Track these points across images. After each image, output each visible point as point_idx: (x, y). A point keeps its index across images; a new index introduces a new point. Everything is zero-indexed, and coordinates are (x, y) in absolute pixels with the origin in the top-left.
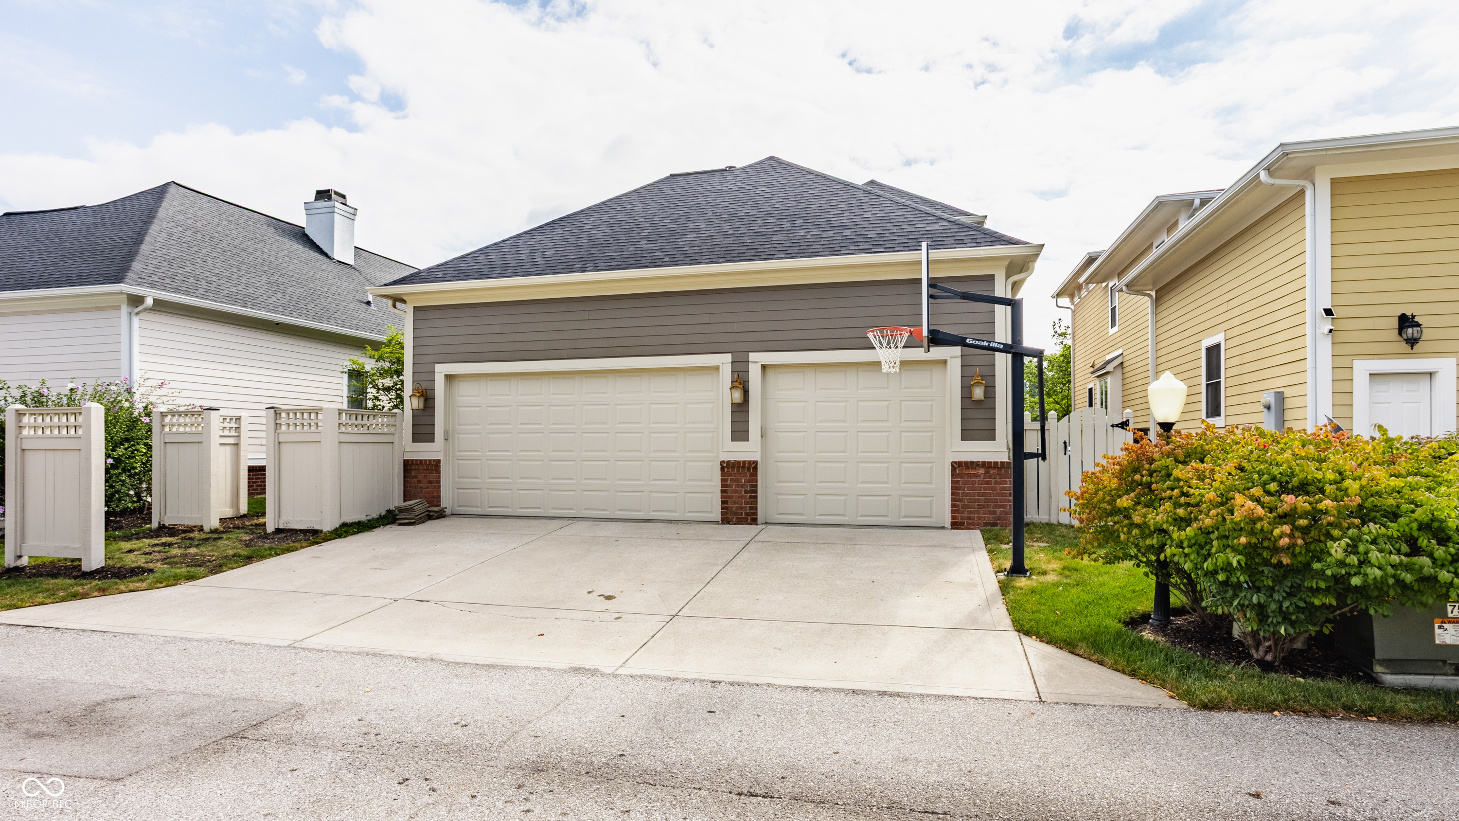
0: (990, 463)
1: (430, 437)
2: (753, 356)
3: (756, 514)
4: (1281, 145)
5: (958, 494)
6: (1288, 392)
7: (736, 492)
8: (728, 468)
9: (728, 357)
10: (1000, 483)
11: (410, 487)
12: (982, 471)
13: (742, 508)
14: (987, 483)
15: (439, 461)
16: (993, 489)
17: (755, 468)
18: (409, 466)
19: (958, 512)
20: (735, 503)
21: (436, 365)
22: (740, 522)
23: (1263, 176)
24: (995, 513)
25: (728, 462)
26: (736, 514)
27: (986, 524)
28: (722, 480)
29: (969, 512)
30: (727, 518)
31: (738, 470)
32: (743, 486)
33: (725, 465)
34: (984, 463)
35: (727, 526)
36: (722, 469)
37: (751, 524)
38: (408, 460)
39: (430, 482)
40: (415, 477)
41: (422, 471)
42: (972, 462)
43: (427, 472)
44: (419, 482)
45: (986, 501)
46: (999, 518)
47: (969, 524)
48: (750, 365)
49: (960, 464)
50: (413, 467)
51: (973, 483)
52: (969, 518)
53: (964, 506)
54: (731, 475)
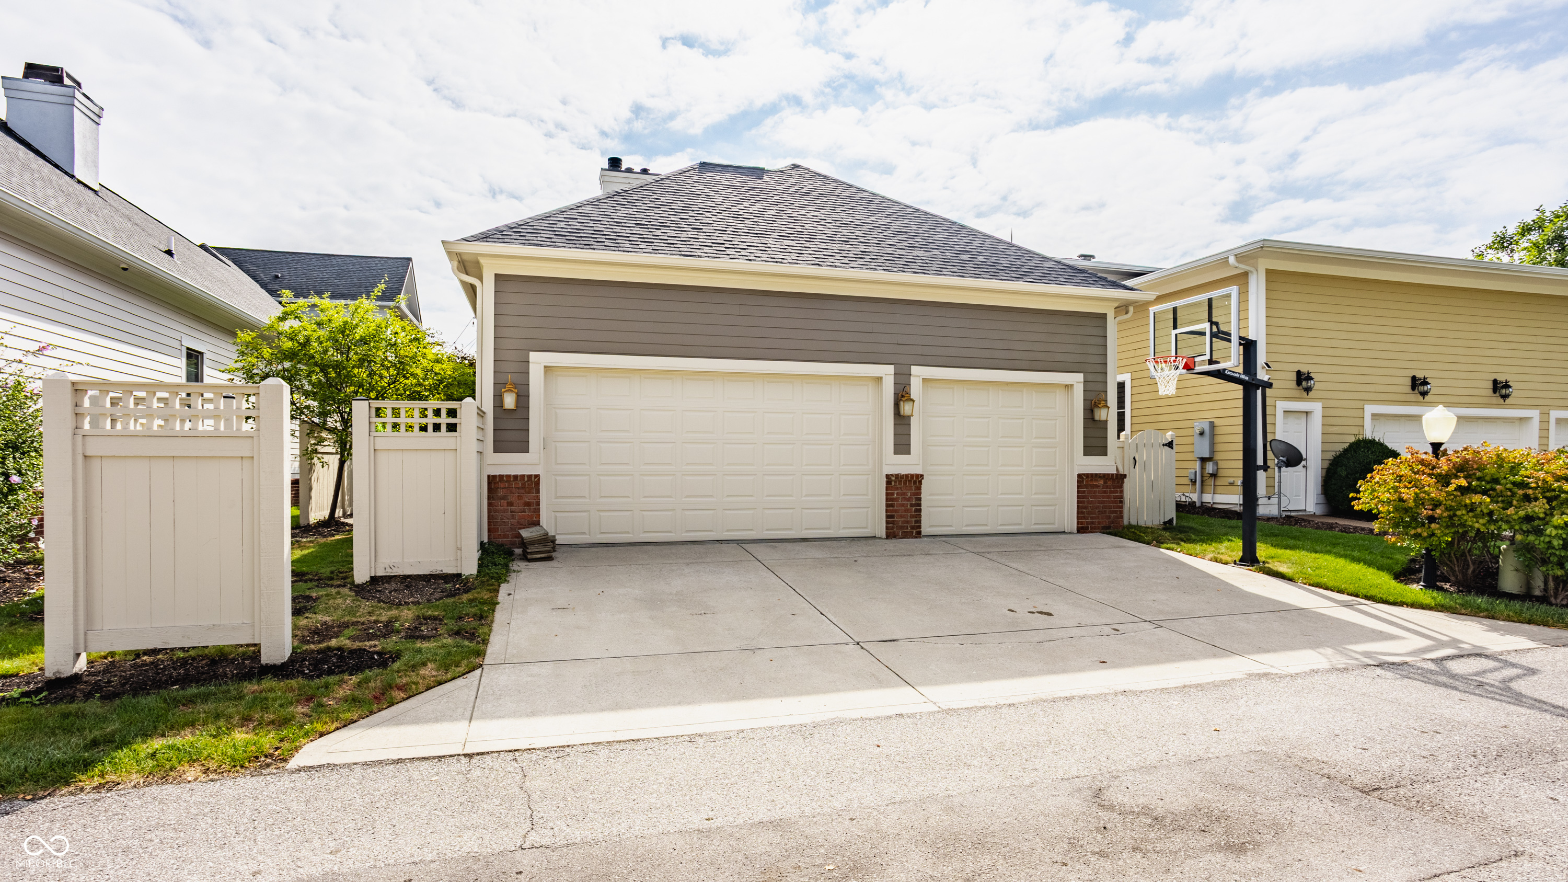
0: (1108, 475)
1: (522, 446)
2: (915, 370)
3: (920, 527)
4: (1264, 240)
5: (1084, 502)
6: (1217, 422)
7: (903, 505)
8: (895, 482)
9: (890, 369)
10: (1114, 492)
11: (496, 511)
12: (1102, 482)
13: (907, 522)
14: (1105, 492)
15: (537, 476)
16: (1109, 497)
17: (920, 482)
18: (494, 482)
19: (1084, 517)
20: (901, 516)
21: (531, 353)
22: (906, 535)
23: (1232, 260)
24: (1110, 517)
25: (897, 476)
26: (902, 527)
27: (1104, 528)
28: (887, 494)
29: (1092, 518)
30: (894, 532)
31: (905, 484)
32: (909, 500)
33: (894, 479)
34: (1104, 475)
35: (894, 540)
36: (889, 482)
37: (916, 537)
38: (494, 476)
39: (528, 504)
40: (504, 498)
41: (514, 490)
42: (1096, 475)
43: (522, 491)
44: (510, 504)
45: (1104, 507)
46: (1113, 522)
47: (1092, 528)
48: (912, 378)
49: (1087, 475)
50: (501, 485)
51: (1095, 492)
52: (1092, 523)
53: (1089, 513)
54: (897, 489)
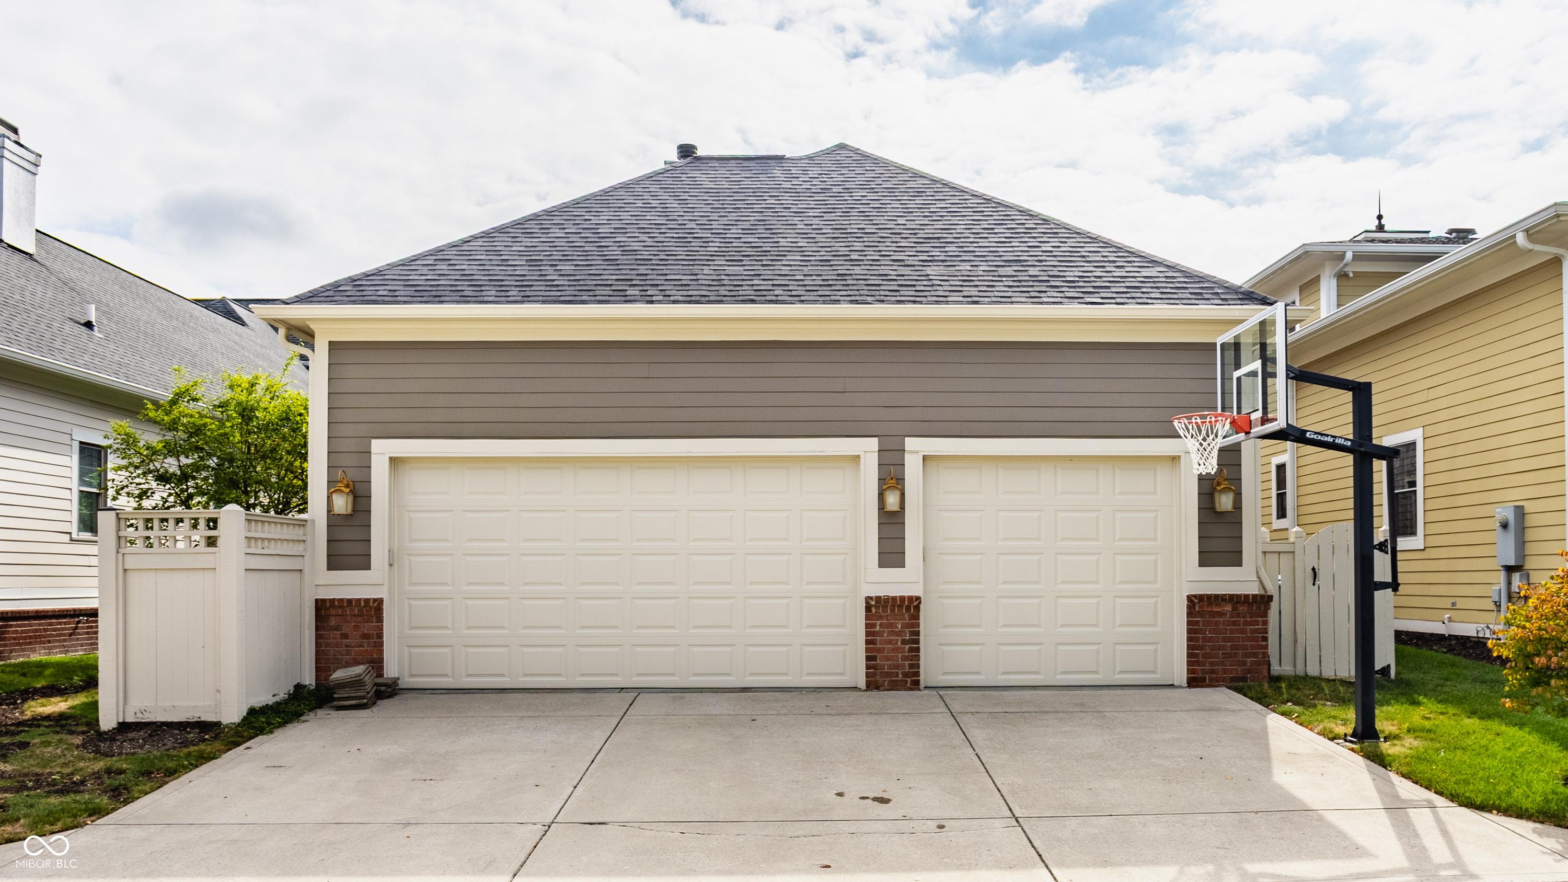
0: (1238, 596)
1: (362, 561)
2: (910, 443)
3: (917, 674)
4: (1556, 204)
5: (1197, 639)
7: (890, 642)
8: (877, 608)
9: (872, 444)
10: (1251, 624)
11: (327, 645)
12: (1228, 608)
13: (897, 667)
14: (1234, 623)
15: (380, 602)
16: (1242, 631)
17: (917, 608)
18: (323, 608)
19: (1198, 663)
20: (888, 659)
21: (373, 441)
22: (895, 686)
23: (1521, 239)
24: (1244, 663)
25: (878, 599)
26: (888, 674)
27: (1233, 679)
28: (867, 626)
29: (1212, 664)
30: (876, 682)
31: (893, 610)
32: (898, 634)
33: (873, 603)
34: (1232, 597)
35: (875, 693)
36: (868, 608)
37: (911, 689)
38: (324, 601)
39: (366, 636)
40: (337, 628)
41: (349, 619)
42: (1217, 596)
43: (359, 619)
44: (345, 636)
45: (1234, 648)
46: (1249, 671)
47: (1211, 680)
48: (907, 456)
49: (1201, 598)
50: (333, 611)
51: (1217, 623)
52: (1212, 672)
53: (1206, 656)
54: (881, 618)
